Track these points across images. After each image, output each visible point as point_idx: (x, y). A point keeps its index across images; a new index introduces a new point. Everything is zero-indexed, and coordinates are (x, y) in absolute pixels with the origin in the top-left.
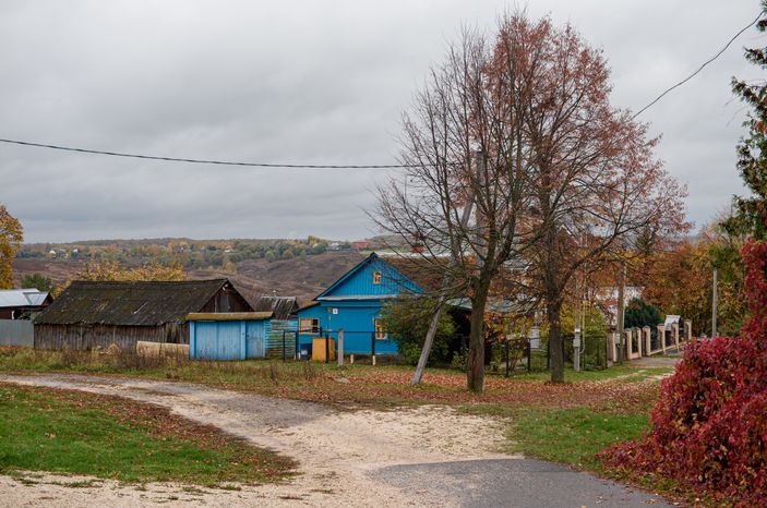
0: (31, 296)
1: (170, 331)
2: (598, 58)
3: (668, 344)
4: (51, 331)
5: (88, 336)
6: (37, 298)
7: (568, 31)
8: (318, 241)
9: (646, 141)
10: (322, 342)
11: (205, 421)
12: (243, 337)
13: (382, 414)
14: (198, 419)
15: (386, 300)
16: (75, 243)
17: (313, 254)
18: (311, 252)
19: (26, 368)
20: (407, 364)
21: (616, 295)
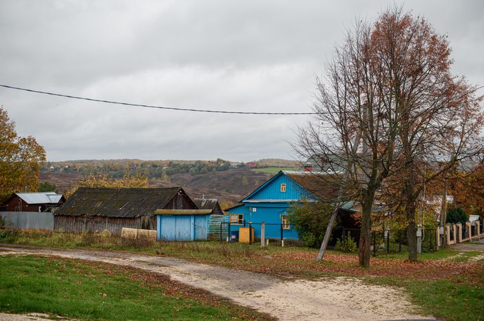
0: (51, 197)
1: (144, 221)
2: (444, 41)
3: (473, 235)
4: (65, 220)
5: (90, 224)
6: (55, 198)
7: (422, 23)
8: (224, 162)
9: (476, 98)
10: (247, 230)
11: (197, 286)
12: (192, 226)
13: (314, 283)
14: (191, 284)
15: (291, 203)
16: (66, 162)
17: (220, 170)
18: (219, 169)
19: (61, 246)
20: (305, 246)
21: (440, 201)
